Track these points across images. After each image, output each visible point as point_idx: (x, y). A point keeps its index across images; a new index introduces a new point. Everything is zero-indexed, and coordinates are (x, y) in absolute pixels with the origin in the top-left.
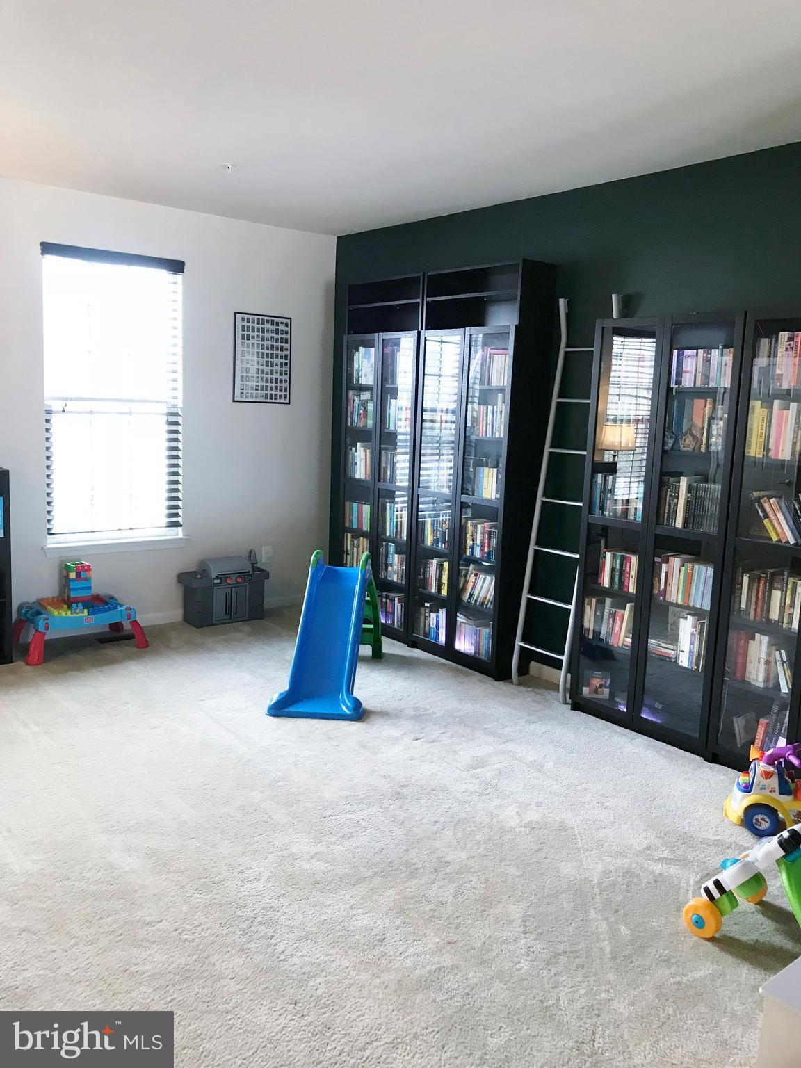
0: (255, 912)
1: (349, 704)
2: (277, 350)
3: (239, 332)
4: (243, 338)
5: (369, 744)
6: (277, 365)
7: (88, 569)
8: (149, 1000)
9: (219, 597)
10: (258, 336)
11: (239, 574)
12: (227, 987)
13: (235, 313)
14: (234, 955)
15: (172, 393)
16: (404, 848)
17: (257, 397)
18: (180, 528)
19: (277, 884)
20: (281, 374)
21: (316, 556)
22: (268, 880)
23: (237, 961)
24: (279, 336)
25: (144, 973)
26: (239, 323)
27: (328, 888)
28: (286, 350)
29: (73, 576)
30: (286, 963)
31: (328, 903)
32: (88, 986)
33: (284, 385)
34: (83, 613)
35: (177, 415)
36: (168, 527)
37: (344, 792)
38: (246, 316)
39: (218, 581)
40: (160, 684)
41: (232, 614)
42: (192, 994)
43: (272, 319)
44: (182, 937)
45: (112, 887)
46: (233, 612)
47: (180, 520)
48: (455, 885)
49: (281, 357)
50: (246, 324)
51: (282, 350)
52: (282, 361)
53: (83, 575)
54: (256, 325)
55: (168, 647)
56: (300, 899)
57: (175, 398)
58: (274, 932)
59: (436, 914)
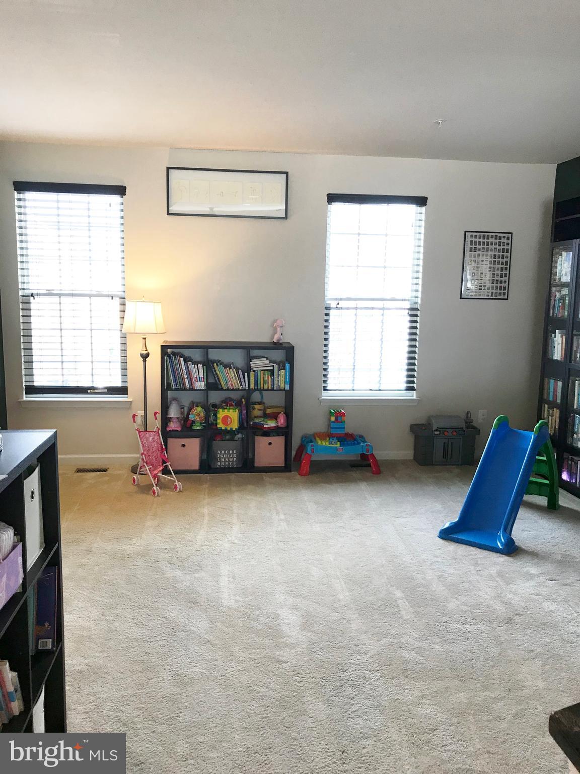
0: (350, 677)
1: (503, 540)
2: (499, 258)
3: (468, 247)
4: (471, 251)
5: (507, 575)
6: (498, 270)
7: (343, 415)
8: (253, 712)
9: (439, 444)
10: (483, 248)
11: (454, 429)
12: (304, 722)
13: (466, 232)
14: (321, 701)
15: (414, 294)
16: (491, 664)
17: (480, 295)
18: (414, 392)
19: (377, 661)
20: (501, 277)
21: (497, 420)
22: (371, 657)
23: (322, 706)
24: (501, 248)
25: (259, 693)
26: (468, 239)
27: (413, 676)
28: (507, 257)
29: (333, 419)
30: (353, 720)
31: (407, 687)
32: (223, 689)
33: (503, 285)
34: (337, 444)
35: (417, 309)
36: (406, 390)
37: (466, 607)
38: (474, 234)
39: (438, 433)
40: (375, 501)
41: (448, 459)
42: (280, 718)
43: (496, 235)
44: (294, 677)
45: (270, 630)
46: (449, 456)
47: (415, 385)
48: (519, 708)
49: (502, 264)
50: (474, 240)
51: (503, 258)
52: (502, 266)
53: (340, 419)
54: (482, 240)
55: (393, 476)
56: (387, 677)
57: (416, 297)
58: (356, 695)
59: (490, 725)
